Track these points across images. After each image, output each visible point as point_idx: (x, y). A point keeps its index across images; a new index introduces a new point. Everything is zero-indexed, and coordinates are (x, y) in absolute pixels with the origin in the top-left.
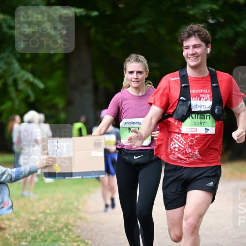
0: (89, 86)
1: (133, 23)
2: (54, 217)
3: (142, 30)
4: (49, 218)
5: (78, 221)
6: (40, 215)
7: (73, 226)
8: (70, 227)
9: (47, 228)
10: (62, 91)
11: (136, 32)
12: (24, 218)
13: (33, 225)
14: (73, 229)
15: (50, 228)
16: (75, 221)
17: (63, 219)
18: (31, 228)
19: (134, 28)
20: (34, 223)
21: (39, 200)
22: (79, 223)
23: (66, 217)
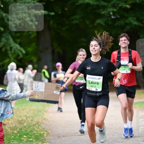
0: (50, 50)
1: (72, 18)
2: (31, 118)
3: (77, 22)
4: (28, 119)
5: (44, 120)
6: (24, 118)
7: (41, 123)
8: (39, 124)
9: (28, 124)
10: (35, 53)
11: (74, 22)
12: (15, 119)
13: (20, 122)
14: (41, 124)
15: (29, 124)
16: (42, 121)
17: (36, 120)
18: (19, 124)
19: (73, 20)
20: (21, 121)
21: (24, 110)
22: (44, 121)
23: (37, 118)
